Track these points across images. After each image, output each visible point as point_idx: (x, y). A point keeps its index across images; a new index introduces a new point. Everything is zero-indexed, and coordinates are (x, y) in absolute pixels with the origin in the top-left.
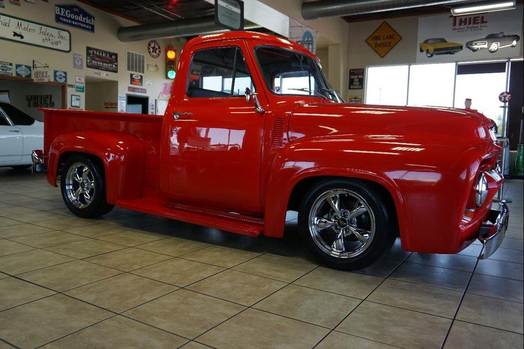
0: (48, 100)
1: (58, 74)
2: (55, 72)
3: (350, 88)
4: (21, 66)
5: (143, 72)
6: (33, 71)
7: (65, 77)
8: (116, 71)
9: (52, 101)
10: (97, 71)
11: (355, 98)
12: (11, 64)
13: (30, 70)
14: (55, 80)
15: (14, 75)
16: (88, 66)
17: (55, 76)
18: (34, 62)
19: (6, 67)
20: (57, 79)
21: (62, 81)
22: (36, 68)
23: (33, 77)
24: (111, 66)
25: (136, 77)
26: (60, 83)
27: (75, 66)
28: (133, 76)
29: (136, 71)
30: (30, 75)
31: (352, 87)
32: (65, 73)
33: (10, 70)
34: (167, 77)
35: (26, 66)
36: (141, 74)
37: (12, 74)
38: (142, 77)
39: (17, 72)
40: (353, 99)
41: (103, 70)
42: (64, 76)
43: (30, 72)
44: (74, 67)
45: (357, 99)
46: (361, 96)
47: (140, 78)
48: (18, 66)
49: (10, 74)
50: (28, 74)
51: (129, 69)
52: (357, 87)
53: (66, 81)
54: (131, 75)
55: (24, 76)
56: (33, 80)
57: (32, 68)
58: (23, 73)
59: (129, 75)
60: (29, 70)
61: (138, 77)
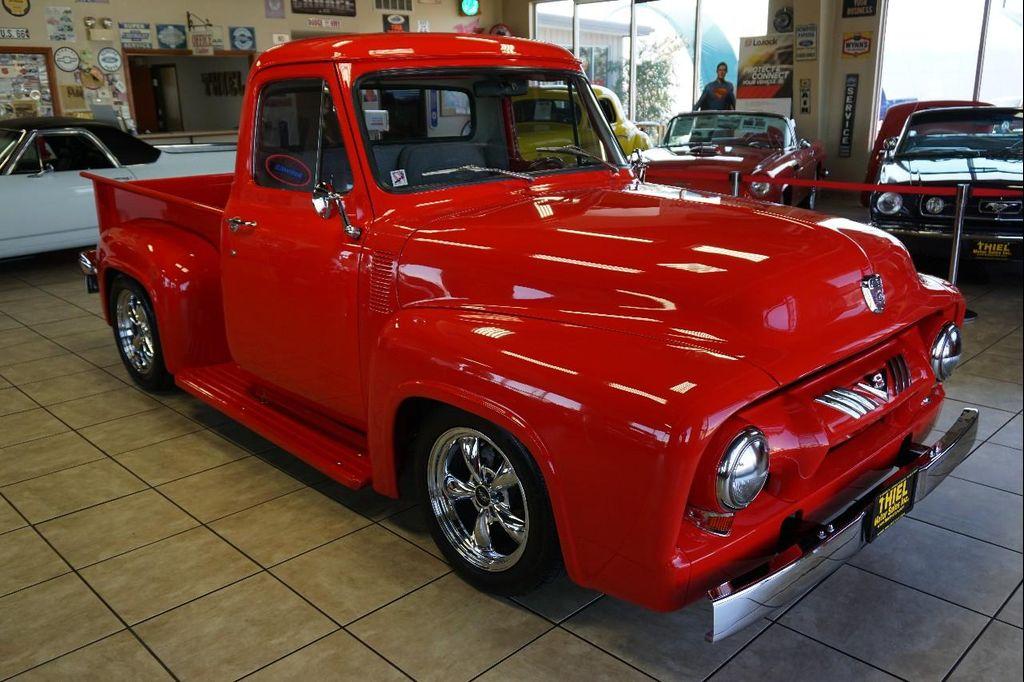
0: (235, 81)
1: (237, 34)
2: (232, 31)
3: (845, 15)
4: (166, 26)
5: (410, 8)
6: (190, 35)
7: (252, 39)
8: (352, 14)
9: (243, 83)
10: (313, 18)
11: (857, 38)
12: (147, 27)
13: (184, 33)
14: (233, 46)
15: (156, 46)
16: (295, 11)
17: (233, 38)
18: (189, 16)
19: (140, 33)
20: (236, 43)
21: (247, 46)
22: (194, 27)
23: (191, 46)
24: (341, 4)
25: (394, 19)
26: (244, 52)
27: (269, 13)
28: (389, 19)
29: (394, 7)
30: (184, 44)
31: (849, 11)
32: (251, 30)
33: (146, 38)
34: (461, 13)
35: (175, 26)
36: (406, 12)
37: (150, 45)
38: (407, 18)
39: (159, 40)
40: (853, 41)
41: (328, 14)
42: (249, 38)
43: (183, 37)
44: (268, 17)
45: (862, 41)
46: (871, 32)
47: (403, 20)
48: (160, 28)
49: (148, 46)
50: (181, 42)
51: (379, 6)
52: (861, 11)
53: (254, 46)
54: (385, 17)
55: (173, 46)
56: (191, 52)
57: (187, 30)
58: (171, 39)
59: (381, 19)
60: (181, 33)
61: (399, 20)
